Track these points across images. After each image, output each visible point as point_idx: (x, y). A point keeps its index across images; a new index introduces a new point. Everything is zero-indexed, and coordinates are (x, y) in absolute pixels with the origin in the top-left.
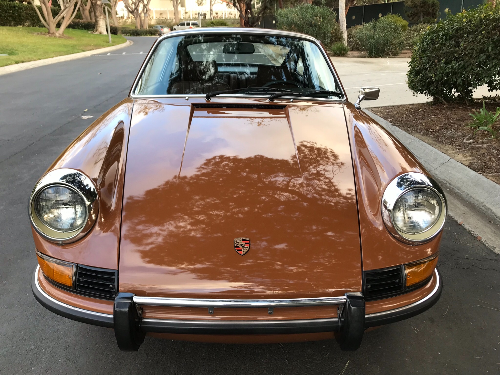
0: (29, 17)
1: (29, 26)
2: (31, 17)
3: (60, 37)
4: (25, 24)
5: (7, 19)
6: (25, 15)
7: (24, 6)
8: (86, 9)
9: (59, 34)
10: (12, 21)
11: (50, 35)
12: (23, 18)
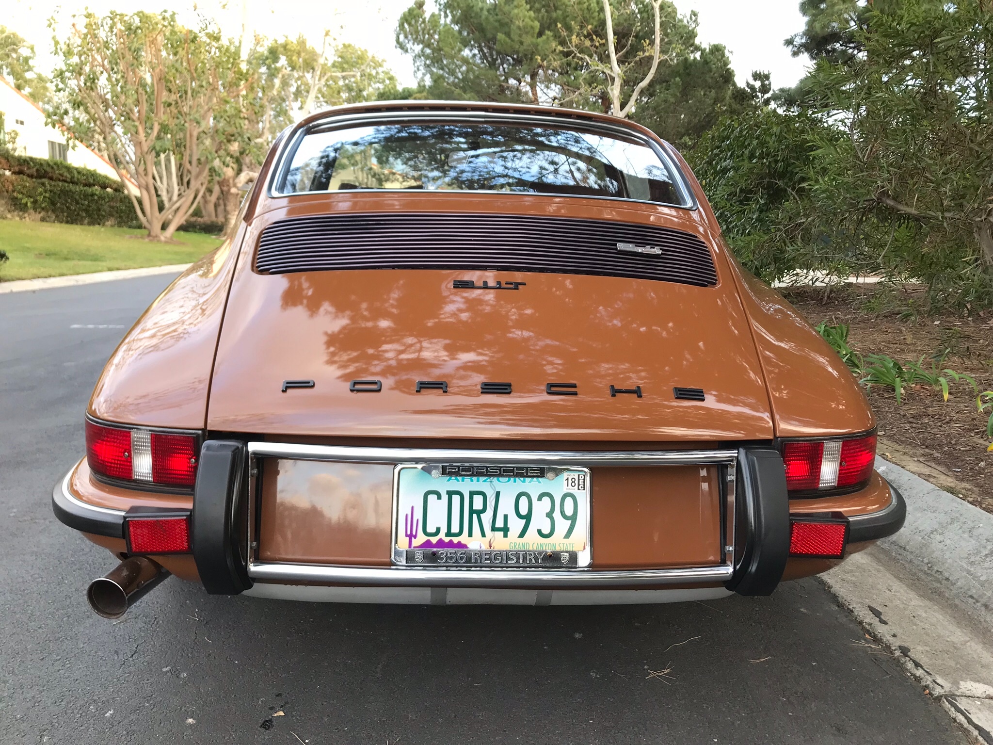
0: (115, 213)
1: (112, 226)
2: (117, 213)
3: (166, 242)
4: (107, 223)
5: (78, 215)
6: (108, 209)
7: (108, 195)
8: (210, 201)
9: (166, 237)
10: (85, 218)
11: (151, 238)
12: (104, 213)
